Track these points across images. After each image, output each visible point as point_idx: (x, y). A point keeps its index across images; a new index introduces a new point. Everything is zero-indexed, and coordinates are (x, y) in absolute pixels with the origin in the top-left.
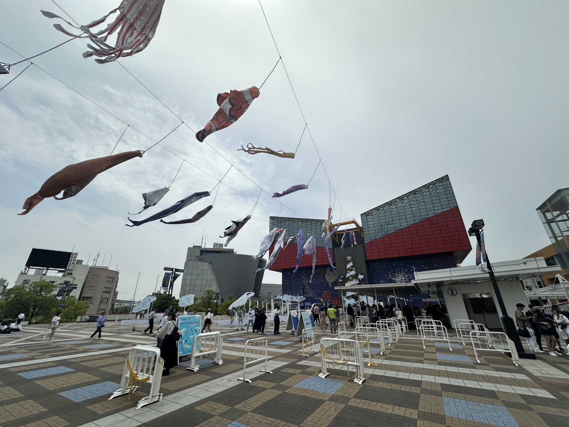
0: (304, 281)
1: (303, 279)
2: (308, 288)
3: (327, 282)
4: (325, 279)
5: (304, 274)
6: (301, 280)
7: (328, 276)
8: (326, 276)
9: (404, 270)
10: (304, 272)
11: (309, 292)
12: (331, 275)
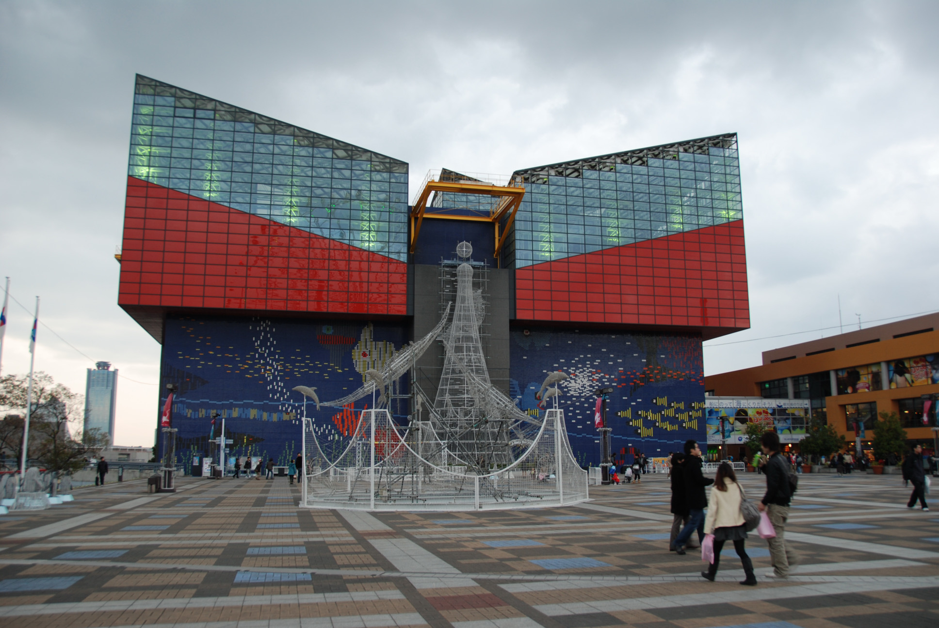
0: (267, 364)
1: (262, 356)
2: (281, 393)
3: (360, 375)
4: (351, 366)
5: (266, 339)
6: (253, 357)
7: (364, 355)
8: (356, 354)
10: (266, 333)
11: (283, 405)
12: (375, 355)
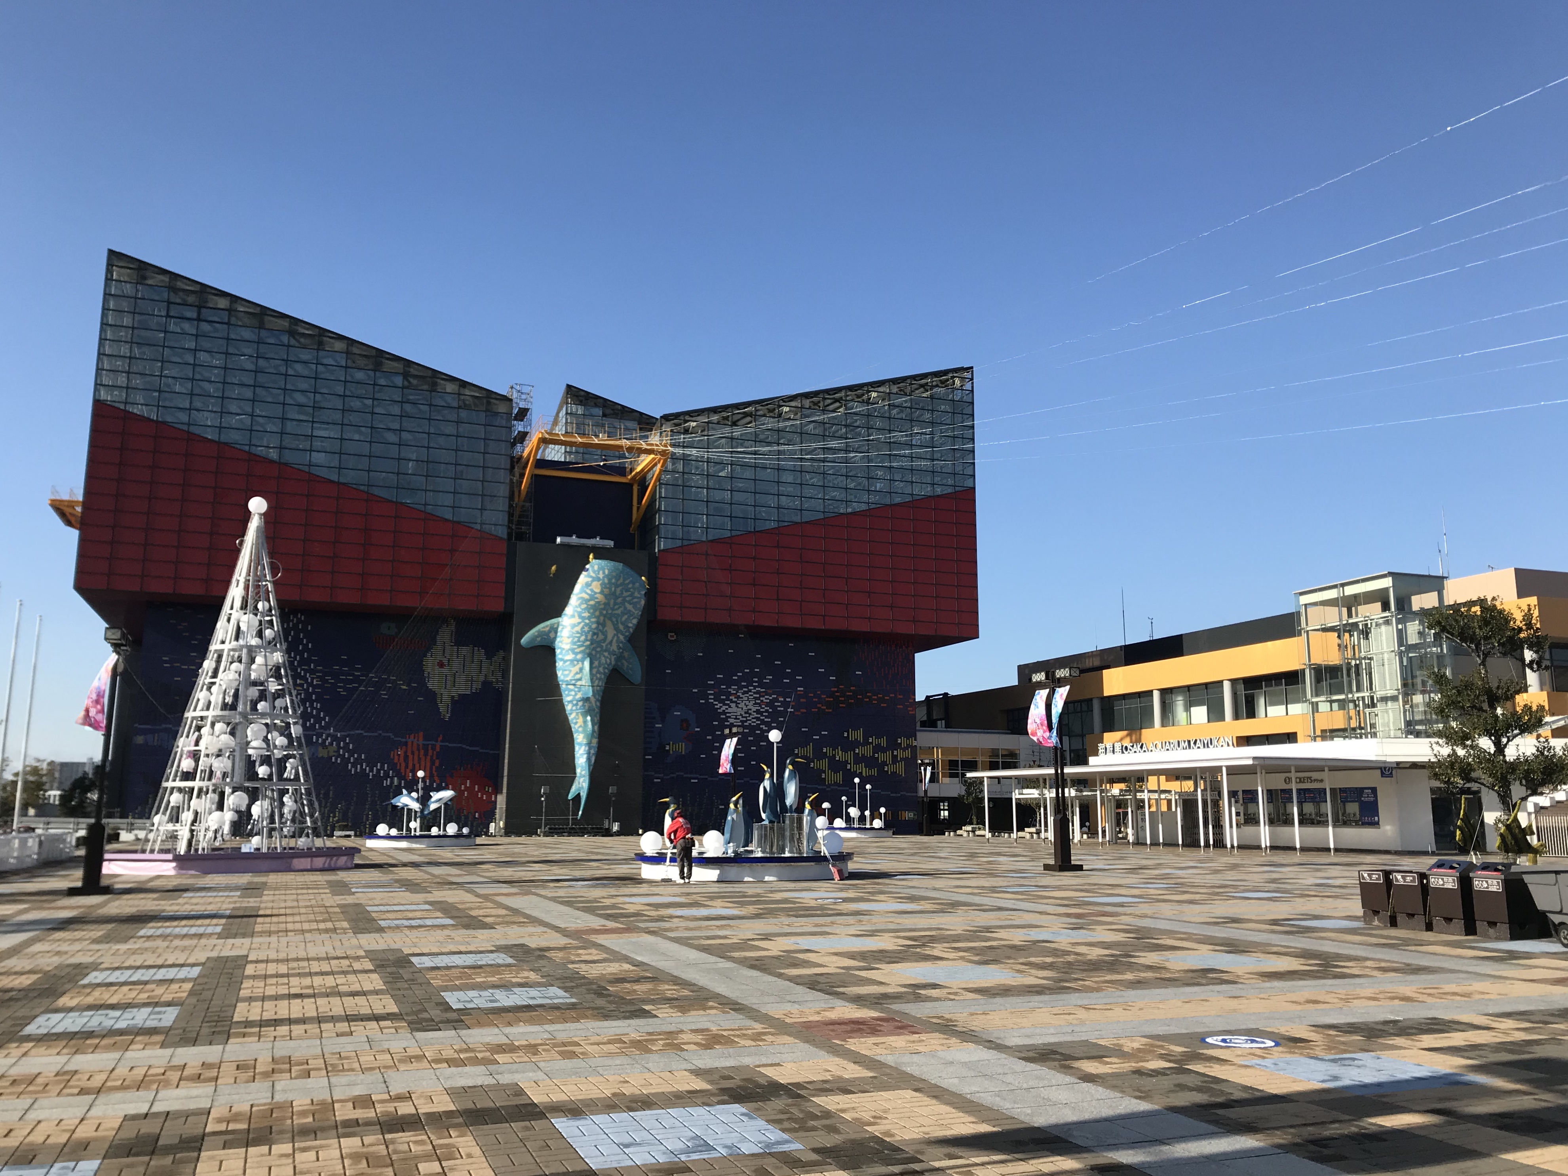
0: (298, 676)
2: (318, 720)
5: (297, 641)
9: (761, 677)
10: (298, 632)
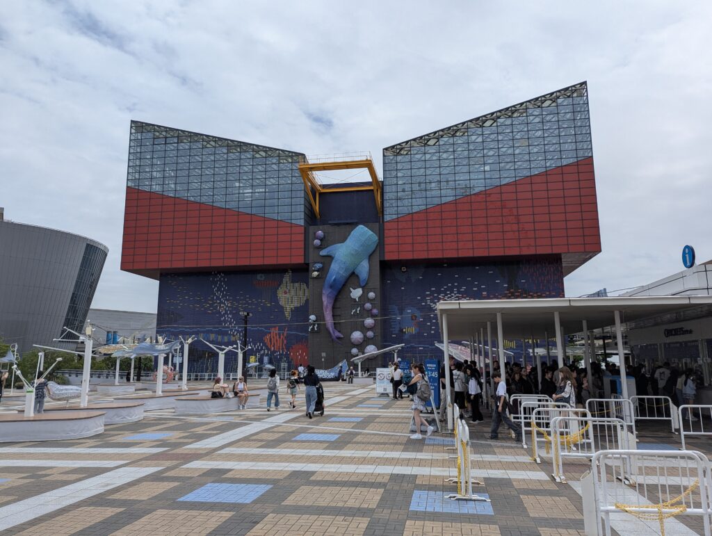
0: (221, 303)
2: (230, 322)
3: (283, 307)
4: (277, 301)
5: (221, 286)
6: (213, 299)
7: (286, 293)
8: (280, 293)
10: (221, 282)
11: (231, 330)
